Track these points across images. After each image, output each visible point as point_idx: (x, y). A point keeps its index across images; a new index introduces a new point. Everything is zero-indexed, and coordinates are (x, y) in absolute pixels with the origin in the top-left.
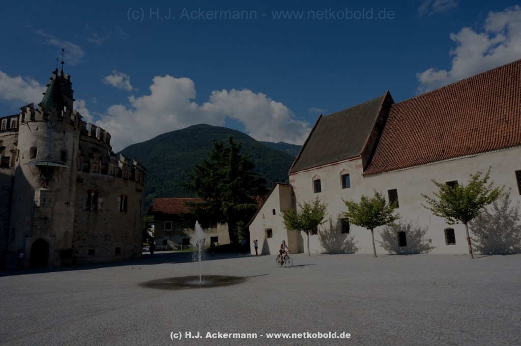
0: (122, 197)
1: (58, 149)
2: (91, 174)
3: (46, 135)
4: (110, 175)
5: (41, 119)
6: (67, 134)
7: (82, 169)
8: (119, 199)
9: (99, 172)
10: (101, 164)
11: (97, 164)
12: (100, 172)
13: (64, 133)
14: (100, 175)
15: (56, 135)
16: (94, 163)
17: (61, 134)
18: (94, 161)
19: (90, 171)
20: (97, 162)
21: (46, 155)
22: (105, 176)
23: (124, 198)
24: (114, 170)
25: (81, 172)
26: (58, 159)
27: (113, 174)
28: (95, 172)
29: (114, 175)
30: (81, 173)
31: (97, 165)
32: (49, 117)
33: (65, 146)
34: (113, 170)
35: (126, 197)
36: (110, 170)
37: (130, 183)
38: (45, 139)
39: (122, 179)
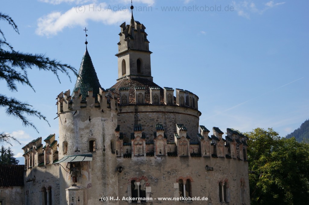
0: (181, 181)
1: (85, 140)
2: (134, 159)
3: (72, 126)
4: (159, 156)
5: (67, 110)
6: (94, 120)
7: (122, 155)
8: (176, 185)
9: (143, 156)
10: (144, 144)
11: (141, 145)
12: (145, 155)
13: (90, 120)
14: (145, 158)
15: (82, 124)
16: (137, 145)
17: (86, 122)
18: (136, 143)
19: (133, 155)
20: (141, 142)
21: (75, 149)
22: (152, 158)
23: (185, 182)
24: (164, 148)
25: (122, 158)
26: (86, 151)
27: (163, 154)
28: (139, 156)
29: (164, 156)
30: (121, 160)
31: (141, 147)
32: (73, 105)
33: (92, 135)
34: (162, 149)
35: (189, 181)
36: (158, 150)
37: (193, 161)
38: (72, 131)
39: (178, 158)
